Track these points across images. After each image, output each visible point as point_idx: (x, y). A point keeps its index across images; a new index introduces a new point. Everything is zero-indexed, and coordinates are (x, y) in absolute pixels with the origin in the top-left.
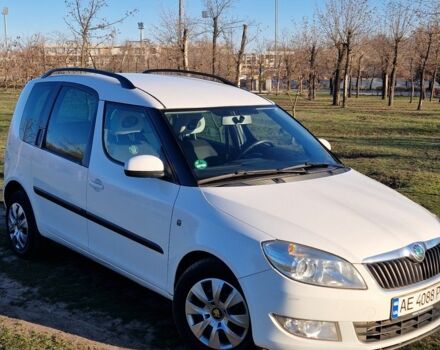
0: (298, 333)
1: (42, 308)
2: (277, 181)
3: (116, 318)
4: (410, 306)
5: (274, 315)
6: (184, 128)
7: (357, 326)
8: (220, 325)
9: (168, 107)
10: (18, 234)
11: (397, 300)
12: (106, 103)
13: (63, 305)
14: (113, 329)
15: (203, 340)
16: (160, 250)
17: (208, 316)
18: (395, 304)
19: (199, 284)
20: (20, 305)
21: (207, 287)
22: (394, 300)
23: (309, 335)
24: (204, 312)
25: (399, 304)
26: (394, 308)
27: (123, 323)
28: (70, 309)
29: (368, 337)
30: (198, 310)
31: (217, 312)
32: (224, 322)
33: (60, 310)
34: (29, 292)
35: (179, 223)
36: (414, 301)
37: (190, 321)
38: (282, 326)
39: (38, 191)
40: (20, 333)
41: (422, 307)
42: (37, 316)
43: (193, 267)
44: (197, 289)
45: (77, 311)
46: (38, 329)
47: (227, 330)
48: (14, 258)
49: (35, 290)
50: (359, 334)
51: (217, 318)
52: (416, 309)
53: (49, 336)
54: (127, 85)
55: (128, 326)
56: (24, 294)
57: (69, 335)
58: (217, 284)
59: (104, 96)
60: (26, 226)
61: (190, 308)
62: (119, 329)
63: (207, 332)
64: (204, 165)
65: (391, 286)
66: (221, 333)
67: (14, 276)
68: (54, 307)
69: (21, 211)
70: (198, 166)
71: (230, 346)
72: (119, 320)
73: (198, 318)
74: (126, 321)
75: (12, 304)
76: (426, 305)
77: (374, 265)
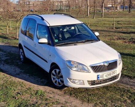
0: (75, 83)
1: (23, 75)
2: (75, 45)
3: (39, 78)
4: (103, 77)
5: (68, 78)
6: (61, 29)
7: (88, 81)
8: (58, 80)
9: (51, 26)
10: (22, 57)
11: (99, 75)
12: (38, 24)
13: (28, 75)
14: (37, 81)
15: (55, 84)
16: (47, 62)
17: (56, 78)
18: (98, 76)
19: (54, 70)
20: (18, 74)
21: (55, 71)
22: (98, 75)
23: (77, 83)
24: (55, 77)
25: (100, 76)
26: (98, 77)
27: (40, 80)
28: (29, 76)
29: (92, 84)
30: (54, 77)
31: (58, 77)
32: (59, 80)
33: (27, 76)
34: (22, 71)
35: (50, 56)
36: (105, 76)
37: (52, 79)
38: (70, 81)
39: (25, 46)
40: (15, 81)
41: (107, 77)
42: (21, 77)
43: (53, 66)
44: (53, 72)
45: (31, 76)
46: (20, 80)
47: (60, 82)
48: (21, 63)
49: (23, 71)
50: (89, 83)
51: (58, 79)
52: (105, 78)
53: (22, 82)
54: (43, 19)
55: (41, 80)
56: (20, 72)
57: (27, 82)
58: (58, 70)
59: (38, 22)
60: (23, 55)
61: (52, 76)
62: (39, 81)
63: (56, 82)
64: (57, 41)
65: (97, 72)
66: (59, 82)
67: (19, 67)
68: (26, 75)
69: (22, 51)
70: (56, 41)
71: (61, 86)
72: (40, 79)
73: (54, 79)
74: (41, 79)
75: (16, 74)
76: (108, 77)
77: (93, 67)
